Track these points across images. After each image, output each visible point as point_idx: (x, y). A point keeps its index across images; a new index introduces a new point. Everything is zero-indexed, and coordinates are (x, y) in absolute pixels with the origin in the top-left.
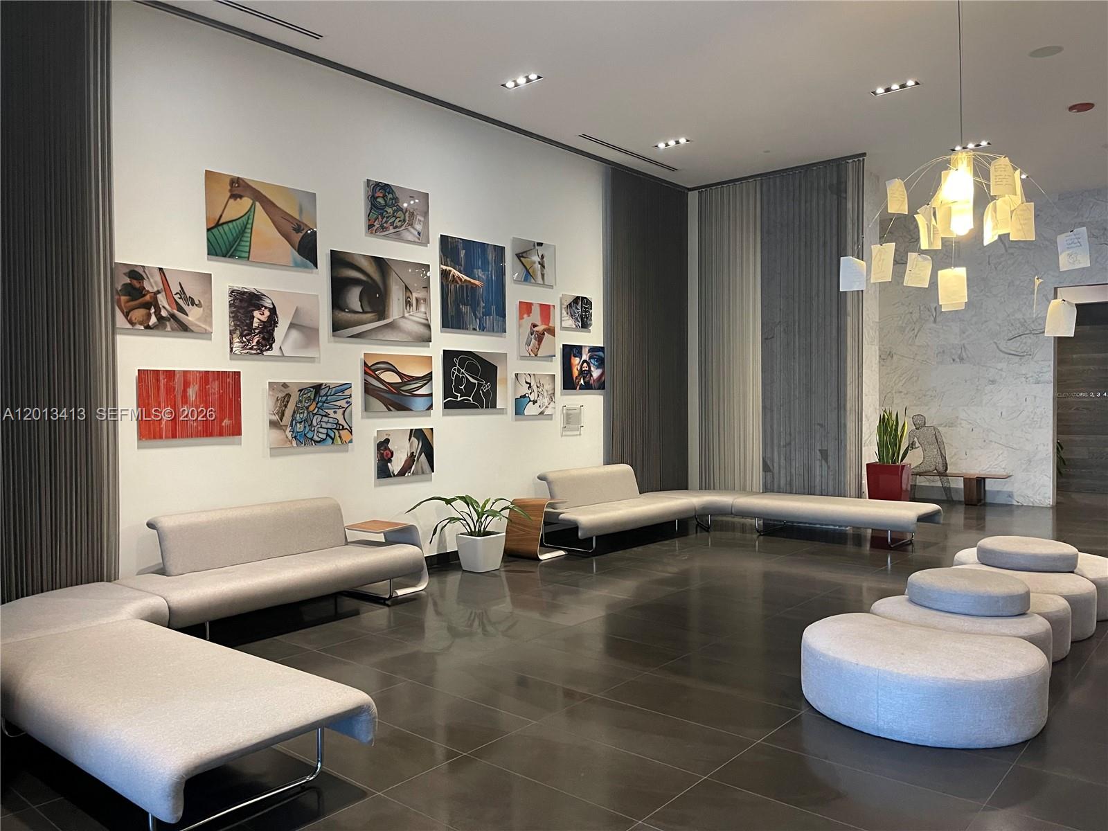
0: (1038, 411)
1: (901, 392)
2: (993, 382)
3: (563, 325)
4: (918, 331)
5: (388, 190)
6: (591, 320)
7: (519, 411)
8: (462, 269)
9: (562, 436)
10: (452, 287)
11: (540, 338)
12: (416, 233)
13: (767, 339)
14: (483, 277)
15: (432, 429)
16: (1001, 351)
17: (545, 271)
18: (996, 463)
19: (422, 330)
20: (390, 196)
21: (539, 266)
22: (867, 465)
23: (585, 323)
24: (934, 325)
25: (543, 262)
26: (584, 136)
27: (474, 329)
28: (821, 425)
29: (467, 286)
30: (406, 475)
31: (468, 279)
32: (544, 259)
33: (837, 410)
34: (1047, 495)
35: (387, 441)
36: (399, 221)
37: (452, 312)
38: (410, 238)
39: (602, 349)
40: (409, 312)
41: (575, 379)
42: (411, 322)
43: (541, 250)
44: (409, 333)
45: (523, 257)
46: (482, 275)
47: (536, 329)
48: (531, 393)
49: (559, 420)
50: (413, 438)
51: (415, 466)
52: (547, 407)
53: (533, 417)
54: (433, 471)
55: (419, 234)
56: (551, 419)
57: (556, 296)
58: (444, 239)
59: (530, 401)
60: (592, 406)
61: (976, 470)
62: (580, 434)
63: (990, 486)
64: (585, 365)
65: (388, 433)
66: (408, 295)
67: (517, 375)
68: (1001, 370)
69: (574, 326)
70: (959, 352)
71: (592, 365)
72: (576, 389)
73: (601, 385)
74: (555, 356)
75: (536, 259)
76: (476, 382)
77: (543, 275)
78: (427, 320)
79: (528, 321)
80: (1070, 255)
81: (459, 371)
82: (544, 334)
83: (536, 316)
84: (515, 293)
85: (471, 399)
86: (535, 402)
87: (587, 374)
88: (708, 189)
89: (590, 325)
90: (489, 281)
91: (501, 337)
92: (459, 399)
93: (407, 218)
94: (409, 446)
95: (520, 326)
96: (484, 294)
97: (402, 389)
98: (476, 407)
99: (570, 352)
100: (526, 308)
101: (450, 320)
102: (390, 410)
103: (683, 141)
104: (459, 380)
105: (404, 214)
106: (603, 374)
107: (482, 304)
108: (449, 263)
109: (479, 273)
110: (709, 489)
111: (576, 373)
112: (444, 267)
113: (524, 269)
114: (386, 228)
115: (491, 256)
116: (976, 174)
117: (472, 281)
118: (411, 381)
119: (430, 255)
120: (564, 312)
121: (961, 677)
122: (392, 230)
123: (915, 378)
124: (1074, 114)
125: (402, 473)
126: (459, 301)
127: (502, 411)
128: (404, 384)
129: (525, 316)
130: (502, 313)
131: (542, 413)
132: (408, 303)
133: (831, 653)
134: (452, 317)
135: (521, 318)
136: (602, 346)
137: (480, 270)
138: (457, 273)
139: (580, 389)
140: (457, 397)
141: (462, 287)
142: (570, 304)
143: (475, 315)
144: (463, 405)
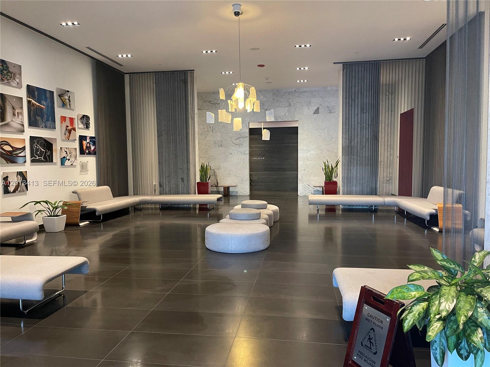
0: (245, 164)
1: (202, 157)
2: (231, 154)
3: (79, 127)
4: (207, 135)
5: (4, 63)
6: (90, 125)
7: (63, 163)
8: (36, 100)
9: (80, 174)
10: (32, 108)
11: (70, 132)
12: (16, 83)
13: (159, 136)
14: (45, 104)
15: (26, 172)
16: (233, 143)
17: (71, 103)
18: (233, 181)
19: (20, 127)
20: (5, 66)
21: (68, 101)
22: (197, 183)
23: (87, 127)
24: (212, 133)
25: (70, 99)
26: (88, 48)
27: (43, 127)
28: (181, 169)
29: (39, 108)
30: (16, 192)
31: (39, 105)
32: (70, 98)
33: (186, 163)
34: (247, 192)
35: (7, 177)
36: (9, 77)
37: (33, 119)
38: (14, 85)
39: (94, 138)
40: (15, 119)
41: (84, 150)
42: (15, 123)
43: (69, 94)
44: (15, 128)
45: (61, 96)
46: (45, 103)
47: (68, 128)
48: (67, 156)
49: (78, 168)
50: (18, 176)
51: (20, 188)
52: (74, 162)
53: (68, 166)
54: (28, 190)
55: (18, 83)
56: (76, 167)
57: (75, 114)
58: (28, 86)
59: (67, 159)
60: (91, 161)
61: (227, 185)
62: (87, 174)
63: (231, 189)
64: (88, 144)
65: (7, 173)
66: (14, 111)
67: (61, 148)
68: (233, 150)
69: (83, 128)
70: (220, 143)
71: (91, 144)
72: (85, 154)
73: (94, 153)
74: (76, 140)
75: (67, 97)
76: (44, 151)
77: (70, 105)
78: (22, 122)
79: (64, 125)
80: (269, 117)
81: (37, 146)
82: (71, 130)
83: (68, 123)
84: (59, 112)
85: (42, 158)
86: (69, 160)
87: (89, 148)
88: (133, 74)
89: (90, 127)
90: (47, 107)
91: (54, 131)
92: (37, 158)
93: (13, 76)
94: (17, 179)
95: (61, 126)
96: (46, 112)
97: (13, 153)
98: (45, 162)
99: (82, 138)
100: (63, 119)
101: (32, 122)
102: (8, 163)
103: (129, 56)
104: (37, 150)
105: (11, 74)
106: (95, 148)
107: (45, 116)
108: (31, 97)
109: (44, 102)
110: (138, 195)
111: (85, 148)
112: (29, 99)
113: (62, 102)
114: (4, 80)
115: (48, 95)
116: (245, 90)
117: (41, 106)
118: (16, 150)
119: (22, 93)
120: (79, 121)
121: (252, 233)
122: (6, 81)
123: (206, 152)
124: (259, 67)
125: (14, 191)
126: (36, 114)
127: (55, 164)
128: (13, 151)
129: (63, 122)
130: (54, 121)
131: (72, 165)
132: (14, 114)
133: (217, 232)
134: (33, 121)
135: (62, 123)
136: (94, 136)
137: (44, 101)
138: (34, 102)
139: (87, 154)
140: (36, 157)
141: (36, 108)
142: (81, 118)
143: (43, 121)
144: (39, 161)
